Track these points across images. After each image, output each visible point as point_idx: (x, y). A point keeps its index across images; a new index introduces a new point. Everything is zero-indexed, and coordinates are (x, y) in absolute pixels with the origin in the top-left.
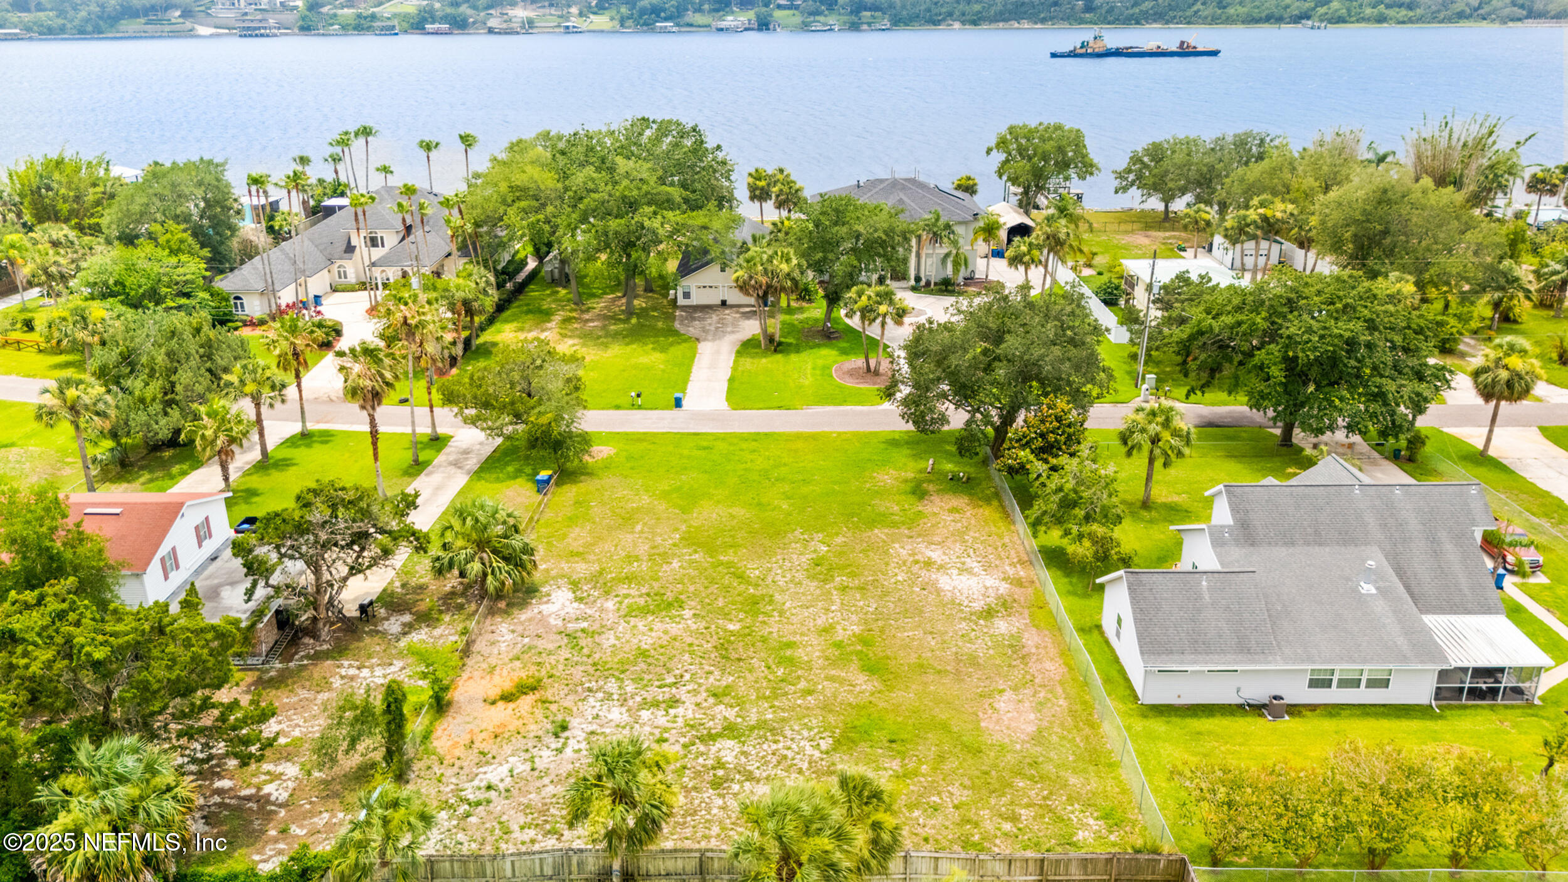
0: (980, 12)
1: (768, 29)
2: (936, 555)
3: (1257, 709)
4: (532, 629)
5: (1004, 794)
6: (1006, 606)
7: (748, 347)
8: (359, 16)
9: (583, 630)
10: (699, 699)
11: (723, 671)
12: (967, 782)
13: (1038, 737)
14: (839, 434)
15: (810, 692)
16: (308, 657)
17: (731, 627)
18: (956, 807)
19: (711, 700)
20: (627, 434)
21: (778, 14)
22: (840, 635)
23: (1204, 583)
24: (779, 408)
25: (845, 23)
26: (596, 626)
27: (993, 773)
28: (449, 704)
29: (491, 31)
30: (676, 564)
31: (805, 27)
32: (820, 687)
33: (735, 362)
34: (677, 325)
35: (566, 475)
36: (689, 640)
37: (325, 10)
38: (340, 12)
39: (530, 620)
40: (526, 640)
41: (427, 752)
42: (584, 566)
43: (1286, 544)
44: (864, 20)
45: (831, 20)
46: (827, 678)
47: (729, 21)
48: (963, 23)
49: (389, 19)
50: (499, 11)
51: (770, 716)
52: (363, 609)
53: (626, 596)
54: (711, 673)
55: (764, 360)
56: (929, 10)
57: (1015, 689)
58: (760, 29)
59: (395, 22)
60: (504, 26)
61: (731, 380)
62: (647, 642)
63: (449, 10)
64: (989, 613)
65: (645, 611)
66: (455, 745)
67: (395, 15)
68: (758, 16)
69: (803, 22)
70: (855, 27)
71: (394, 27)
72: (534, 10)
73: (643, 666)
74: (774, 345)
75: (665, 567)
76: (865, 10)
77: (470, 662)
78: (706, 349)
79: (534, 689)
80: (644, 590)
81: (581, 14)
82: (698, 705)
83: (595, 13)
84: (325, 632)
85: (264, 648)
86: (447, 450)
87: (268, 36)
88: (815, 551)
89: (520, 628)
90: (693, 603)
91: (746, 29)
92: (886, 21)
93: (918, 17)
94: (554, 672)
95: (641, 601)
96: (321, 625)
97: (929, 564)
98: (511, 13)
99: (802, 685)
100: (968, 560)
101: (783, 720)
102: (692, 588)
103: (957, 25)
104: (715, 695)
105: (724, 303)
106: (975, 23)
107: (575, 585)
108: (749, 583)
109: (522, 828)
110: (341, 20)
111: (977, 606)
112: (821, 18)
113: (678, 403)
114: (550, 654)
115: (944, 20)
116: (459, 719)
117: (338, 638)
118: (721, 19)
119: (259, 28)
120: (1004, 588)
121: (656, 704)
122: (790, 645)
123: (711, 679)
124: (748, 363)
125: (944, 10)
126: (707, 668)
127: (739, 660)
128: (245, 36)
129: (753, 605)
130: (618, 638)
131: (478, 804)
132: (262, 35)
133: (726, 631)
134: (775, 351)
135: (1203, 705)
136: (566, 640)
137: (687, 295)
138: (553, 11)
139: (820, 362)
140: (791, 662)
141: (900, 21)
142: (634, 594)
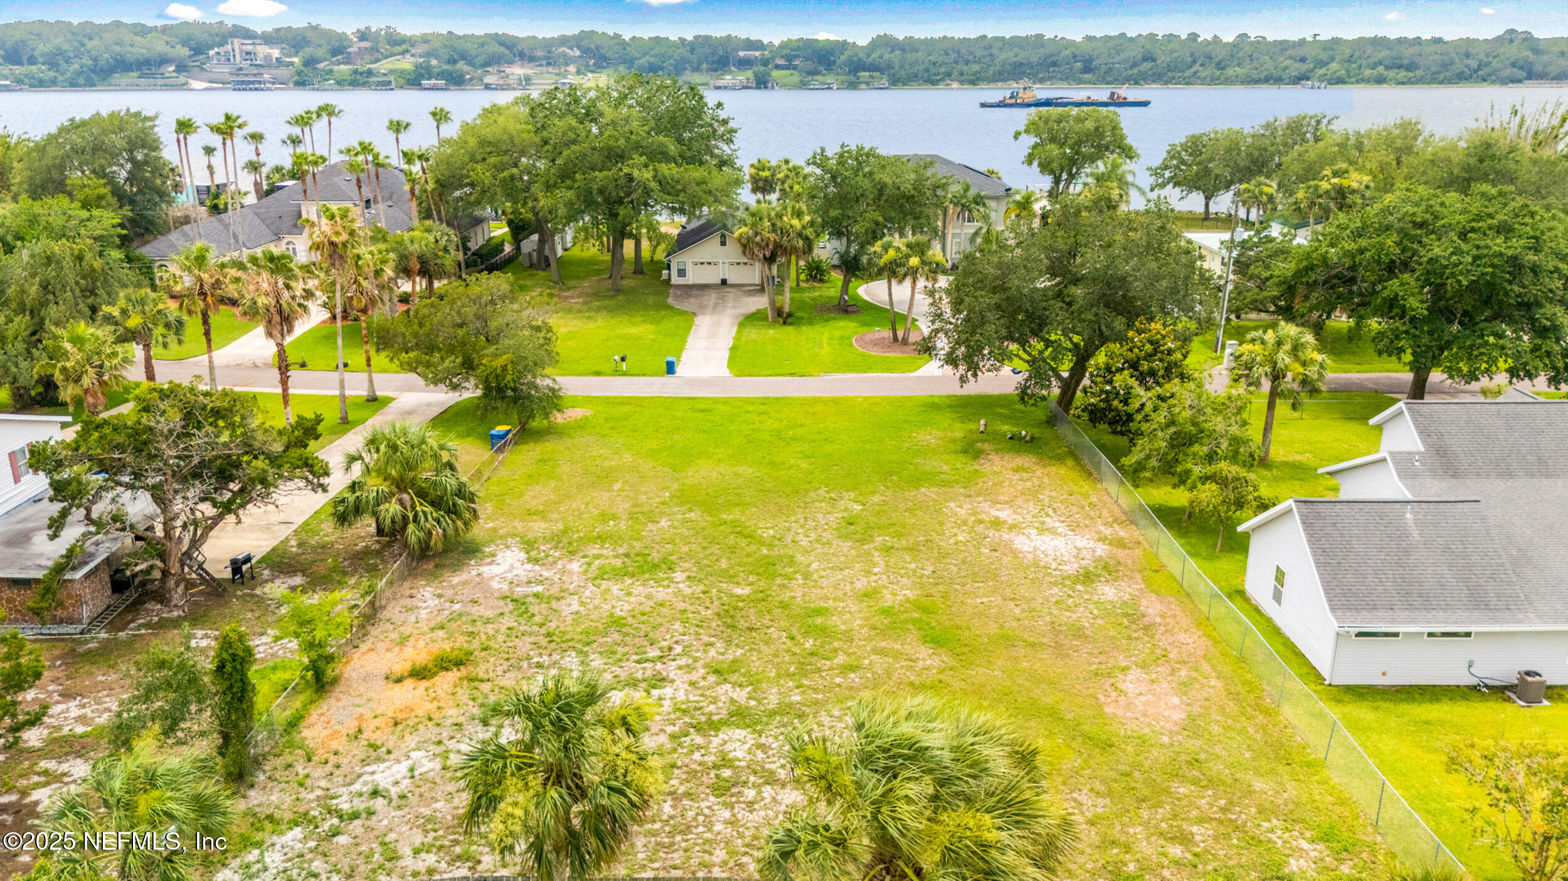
0: (979, 72)
1: (766, 87)
2: (1005, 514)
3: (1500, 691)
4: (467, 593)
5: (1158, 805)
6: (1109, 570)
7: (753, 318)
8: (355, 72)
9: (536, 595)
10: (694, 676)
11: (729, 642)
12: (1098, 786)
13: (1191, 727)
14: (866, 399)
15: (853, 668)
16: (148, 625)
17: (739, 591)
19: (712, 678)
20: (607, 398)
21: (776, 73)
22: (888, 599)
23: (1408, 515)
24: (792, 374)
25: (843, 82)
26: (554, 590)
27: (1137, 774)
28: (335, 681)
29: (487, 87)
30: (664, 523)
31: (803, 85)
32: (867, 662)
33: (739, 332)
34: (670, 301)
35: (525, 434)
36: (682, 606)
37: (321, 66)
38: (336, 68)
39: (465, 583)
40: (457, 606)
41: (291, 745)
42: (543, 525)
43: (1500, 475)
44: (861, 79)
45: (830, 79)
46: (875, 651)
47: (727, 79)
48: (962, 82)
49: (385, 75)
50: (496, 68)
51: (798, 698)
52: (236, 566)
53: (597, 557)
54: (711, 645)
55: (771, 332)
56: (927, 70)
57: (1144, 666)
58: (758, 88)
59: (392, 78)
60: (501, 82)
61: (734, 349)
62: (622, 609)
63: (445, 67)
64: (1087, 577)
65: (621, 574)
66: (333, 736)
67: (391, 72)
68: (756, 75)
69: (801, 81)
70: (853, 86)
71: (390, 82)
72: (532, 68)
73: (617, 637)
74: (783, 317)
75: (650, 526)
76: (864, 70)
77: (374, 631)
78: (704, 323)
79: (459, 663)
80: (621, 551)
81: (578, 73)
82: (693, 684)
83: (592, 72)
84: (178, 595)
85: (86, 613)
86: (386, 410)
87: (262, 90)
88: (846, 510)
89: (449, 593)
90: (687, 565)
91: (744, 88)
92: (884, 81)
93: (916, 76)
94: (492, 644)
95: (618, 563)
96: (171, 583)
97: (997, 524)
98: (508, 70)
99: (841, 659)
100: (1048, 520)
101: (816, 703)
102: (685, 549)
103: (955, 85)
104: (717, 672)
105: (724, 282)
106: (973, 83)
107: (529, 545)
108: (763, 544)
109: (417, 852)
110: (337, 76)
111: (1070, 569)
112: (820, 78)
113: (670, 368)
114: (488, 621)
115: (942, 80)
116: (345, 700)
117: (196, 603)
118: (718, 78)
119: (253, 82)
120: (1101, 549)
121: (633, 683)
122: (818, 612)
123: (712, 652)
124: (754, 334)
125: (942, 70)
126: (706, 639)
127: (751, 629)
128: (239, 89)
129: (767, 568)
130: (582, 604)
131: (355, 816)
132: (256, 89)
133: (731, 595)
134: (785, 323)
135: (1420, 687)
136: (511, 606)
137: (682, 273)
138: (550, 69)
139: (837, 333)
140: (824, 632)
141: (898, 81)
142: (609, 556)
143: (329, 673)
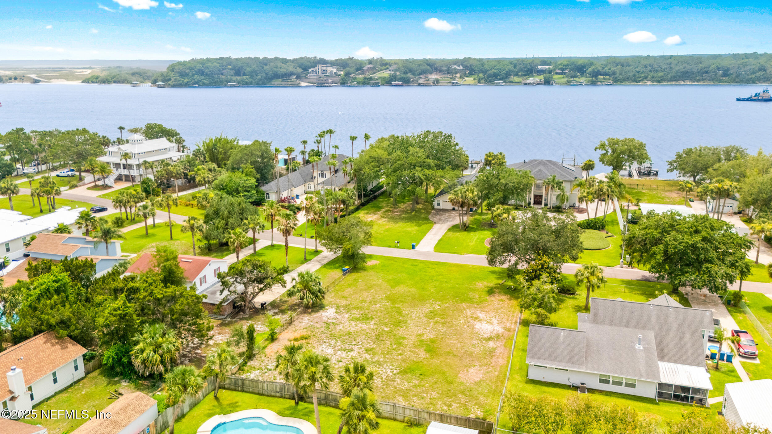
0: (662, 76)
1: (549, 84)
2: (481, 315)
3: (575, 388)
4: (316, 320)
5: (451, 398)
6: (498, 337)
7: (455, 228)
8: (365, 78)
9: (333, 323)
10: (360, 351)
11: (374, 343)
12: (440, 392)
13: (478, 383)
14: (473, 266)
15: (401, 354)
16: (240, 319)
17: (386, 329)
18: (431, 399)
19: (364, 352)
20: (388, 257)
21: (555, 77)
22: (425, 337)
23: (562, 334)
24: (454, 253)
25: (589, 81)
26: (338, 322)
27: (452, 391)
28: (276, 339)
29: (420, 85)
30: (378, 305)
31: (568, 83)
32: (406, 353)
33: (446, 233)
34: (430, 217)
35: (355, 269)
36: (367, 331)
37: (352, 76)
38: (358, 76)
39: (316, 317)
40: (312, 323)
41: (263, 353)
42: (345, 302)
44: (599, 80)
45: (582, 80)
46: (410, 351)
47: (531, 80)
48: (653, 82)
49: (377, 79)
50: (424, 75)
51: (382, 360)
52: (262, 305)
53: (354, 314)
54: (369, 343)
55: (458, 233)
56: (634, 75)
57: (481, 366)
58: (545, 84)
59: (380, 81)
60: (425, 82)
61: (440, 240)
62: (352, 330)
63: (402, 76)
64: (489, 339)
65: (358, 319)
66: (271, 352)
67: (380, 78)
68: (545, 78)
69: (567, 81)
70: (594, 83)
71: (379, 83)
72: (440, 75)
73: (347, 337)
74: (465, 228)
75: (374, 306)
76: (601, 75)
77: (290, 327)
78: (436, 227)
79: (306, 339)
80: (361, 313)
81: (461, 77)
82: (359, 352)
83: (467, 77)
84: (247, 311)
85: (226, 313)
86: (319, 256)
87: (328, 86)
88: (434, 308)
89: (312, 319)
90: (376, 319)
91: (538, 84)
92: (610, 81)
93: (628, 78)
94: (316, 335)
95: (358, 316)
96: (246, 308)
97: (477, 318)
98: (430, 76)
99: (400, 352)
100: (494, 319)
101: (386, 362)
102: (379, 314)
103: (649, 83)
104: (366, 350)
105: (454, 209)
106: (659, 82)
107: (338, 307)
108: (402, 315)
109: (280, 379)
110: (358, 80)
111: (486, 336)
112: (577, 79)
113: (413, 247)
114: (318, 328)
115: (642, 80)
116: (277, 344)
117: (251, 314)
118: (526, 79)
119: (324, 83)
120: (501, 331)
121: (345, 350)
122: (404, 338)
123: (368, 345)
124: (451, 234)
125: (643, 75)
126: (369, 341)
127: (382, 340)
128: (319, 87)
129: (398, 323)
130: (343, 327)
131: (270, 370)
132: (325, 86)
133: (383, 330)
134: (465, 230)
135: (554, 383)
136: (325, 325)
137: (438, 204)
138: (448, 76)
139: (482, 236)
140: (400, 344)
141: (618, 81)
142: (357, 313)
143: (275, 336)
